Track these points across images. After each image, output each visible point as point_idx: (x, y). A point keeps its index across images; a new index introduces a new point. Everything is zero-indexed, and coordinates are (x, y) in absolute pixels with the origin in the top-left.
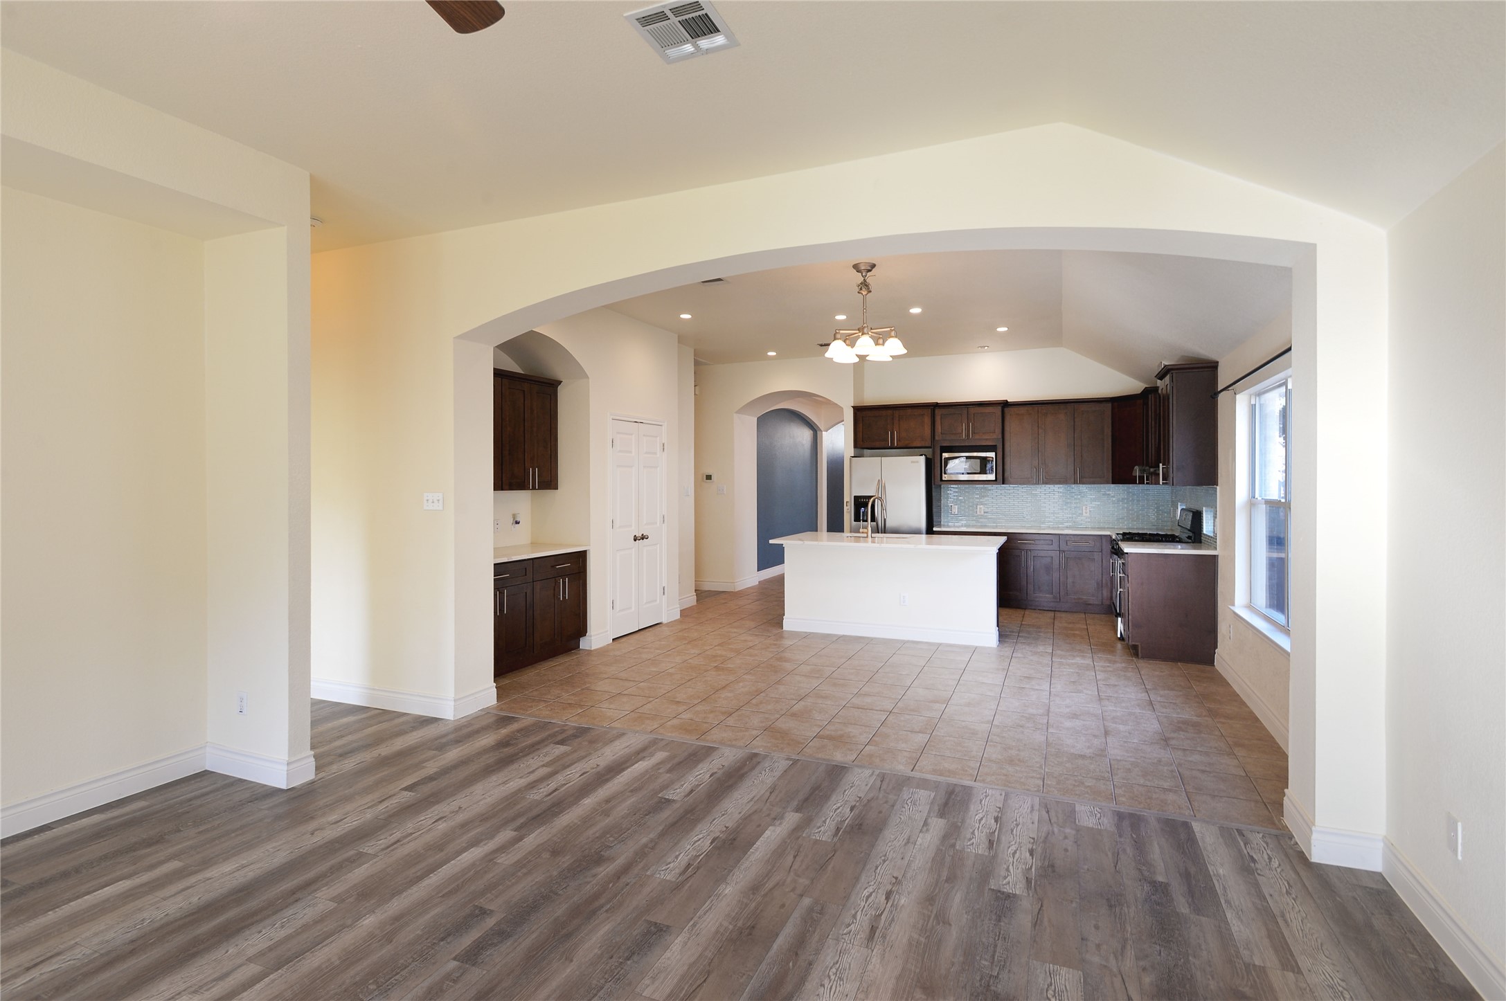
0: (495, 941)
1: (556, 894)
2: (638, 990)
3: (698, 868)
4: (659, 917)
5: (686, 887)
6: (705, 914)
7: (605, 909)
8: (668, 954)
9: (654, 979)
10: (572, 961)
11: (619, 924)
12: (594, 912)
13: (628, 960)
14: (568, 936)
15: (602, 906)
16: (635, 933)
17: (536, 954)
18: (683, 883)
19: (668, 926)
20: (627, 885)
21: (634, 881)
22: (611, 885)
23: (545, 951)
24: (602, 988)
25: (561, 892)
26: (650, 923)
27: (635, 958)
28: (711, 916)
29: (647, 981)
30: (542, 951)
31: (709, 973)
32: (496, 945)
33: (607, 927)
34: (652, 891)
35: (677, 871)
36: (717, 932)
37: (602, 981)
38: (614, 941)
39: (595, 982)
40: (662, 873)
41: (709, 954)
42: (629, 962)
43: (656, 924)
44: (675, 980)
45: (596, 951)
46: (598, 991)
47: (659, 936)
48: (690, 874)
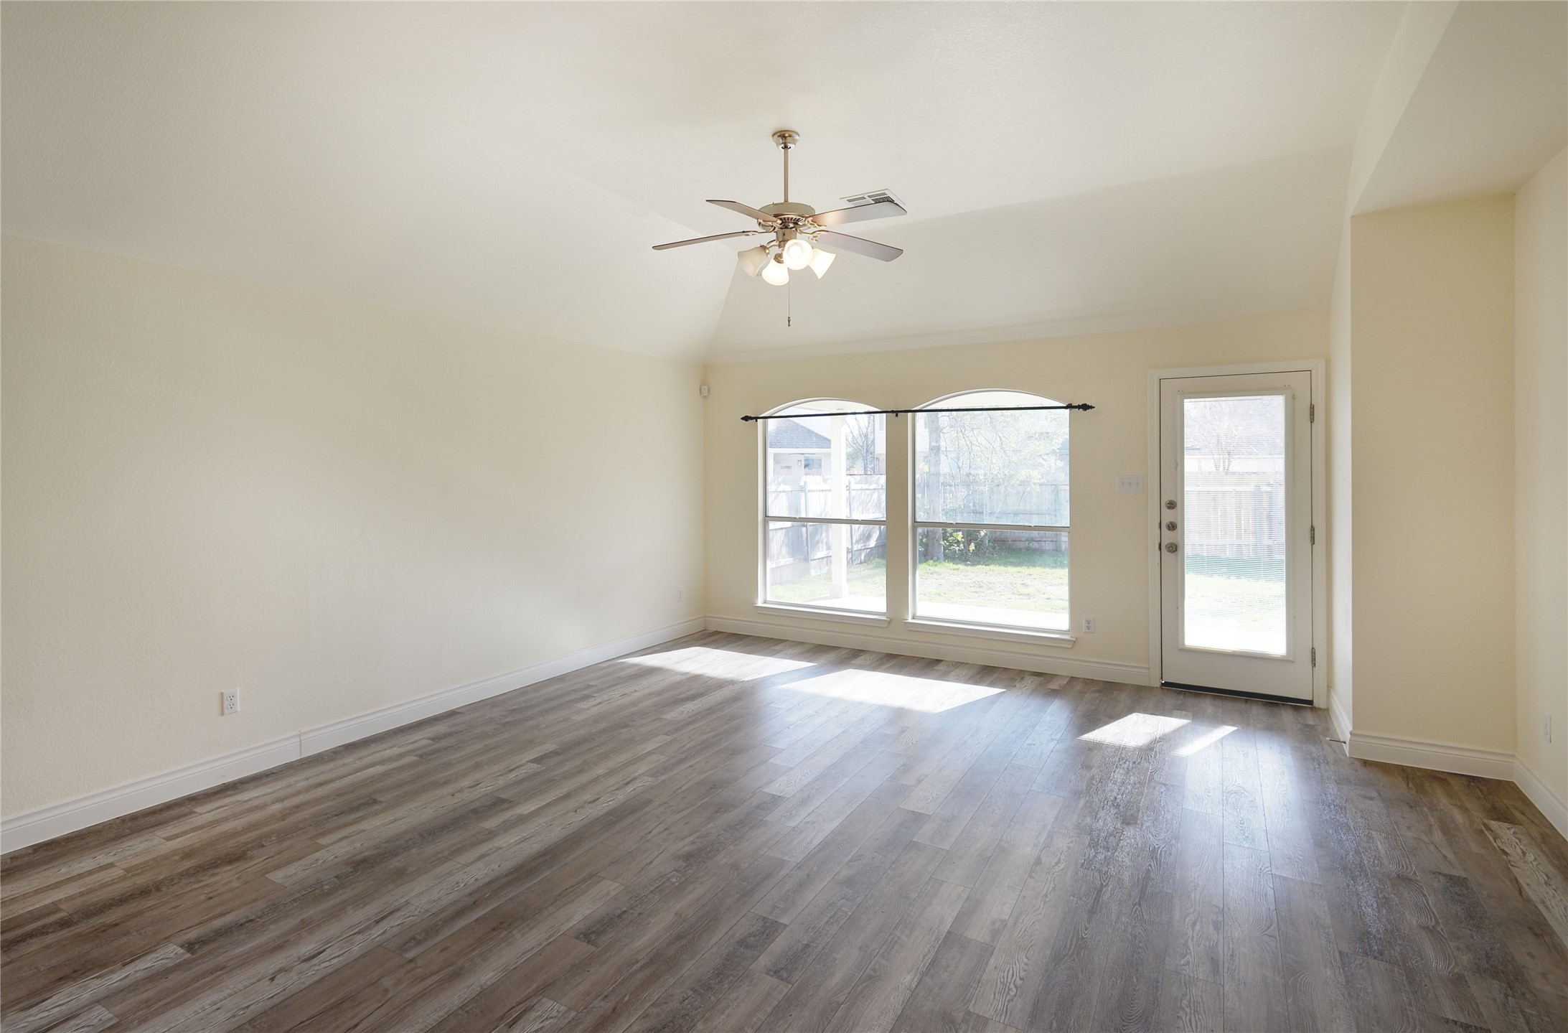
0: (752, 938)
1: (695, 991)
2: (622, 888)
3: (502, 1018)
4: (584, 949)
5: (534, 986)
6: (533, 948)
7: (639, 965)
8: (587, 912)
9: (607, 894)
10: (676, 914)
11: (626, 945)
12: (651, 962)
13: (624, 911)
14: (680, 937)
15: (642, 968)
16: (612, 934)
17: (709, 922)
18: (536, 993)
19: (577, 939)
20: (606, 997)
21: (595, 1003)
22: (626, 999)
23: (701, 925)
24: (651, 892)
25: (690, 993)
26: (594, 944)
27: (618, 912)
28: (527, 946)
29: (614, 893)
30: (704, 925)
31: (559, 895)
32: (750, 934)
33: (640, 943)
34: (579, 984)
35: (532, 1015)
36: (531, 928)
37: (649, 897)
38: (635, 928)
39: (656, 897)
40: (554, 1013)
41: (551, 909)
42: (625, 909)
43: (588, 942)
44: (589, 892)
45: (653, 921)
46: (654, 890)
47: (589, 930)
48: (518, 1008)
